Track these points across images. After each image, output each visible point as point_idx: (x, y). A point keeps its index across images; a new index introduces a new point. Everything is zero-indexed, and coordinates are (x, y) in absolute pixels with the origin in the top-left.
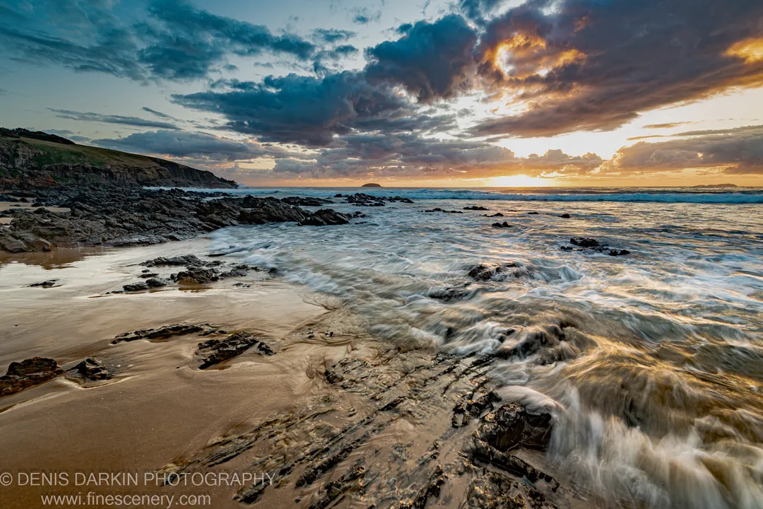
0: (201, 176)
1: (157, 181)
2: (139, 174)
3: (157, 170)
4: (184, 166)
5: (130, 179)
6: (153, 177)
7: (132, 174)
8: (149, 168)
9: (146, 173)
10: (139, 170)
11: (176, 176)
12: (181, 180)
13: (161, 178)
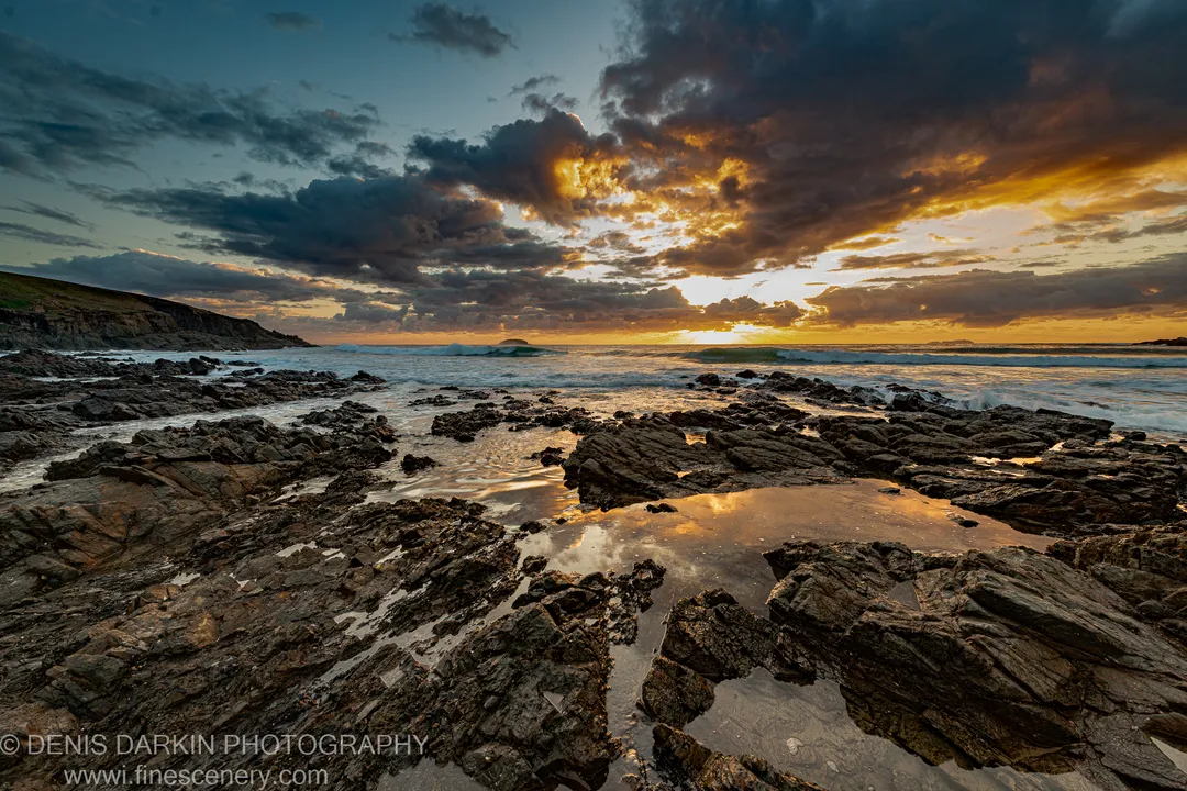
0: (235, 328)
1: (148, 336)
2: (108, 325)
3: (148, 318)
4: (201, 310)
5: (88, 333)
6: (137, 330)
7: (92, 325)
8: (131, 314)
9: (124, 323)
10: (109, 316)
11: (186, 328)
12: (197, 335)
13: (156, 331)
